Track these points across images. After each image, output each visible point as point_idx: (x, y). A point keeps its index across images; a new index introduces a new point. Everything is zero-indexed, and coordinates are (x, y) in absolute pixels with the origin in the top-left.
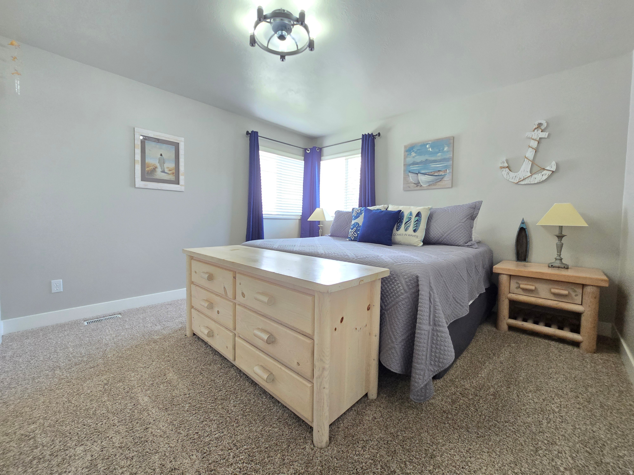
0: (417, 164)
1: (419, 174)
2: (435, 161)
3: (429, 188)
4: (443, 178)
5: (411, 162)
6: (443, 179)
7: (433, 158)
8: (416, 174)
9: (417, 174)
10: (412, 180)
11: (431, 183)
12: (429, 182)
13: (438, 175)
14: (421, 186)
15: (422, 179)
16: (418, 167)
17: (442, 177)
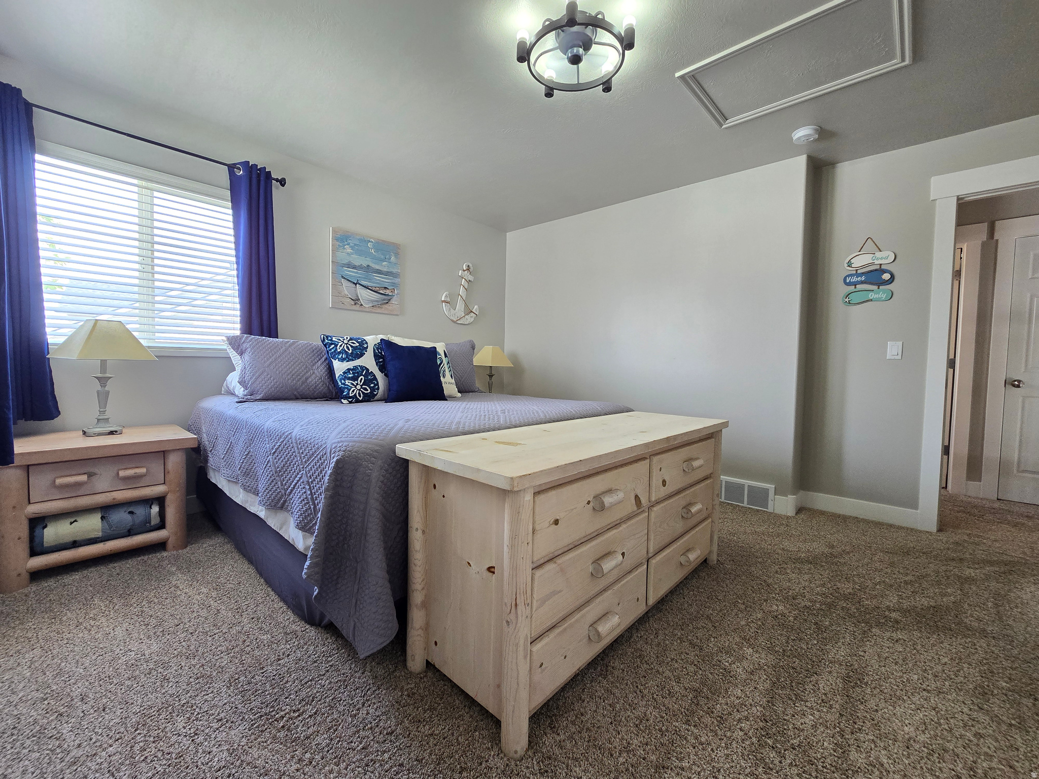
0: (354, 267)
1: (357, 285)
2: (379, 272)
3: (373, 310)
4: (389, 300)
5: (346, 262)
6: (391, 302)
7: (377, 267)
8: (354, 283)
9: (356, 284)
10: (346, 292)
11: (376, 303)
12: (372, 301)
13: (385, 295)
14: (362, 305)
15: (363, 294)
16: (357, 273)
17: (389, 298)
